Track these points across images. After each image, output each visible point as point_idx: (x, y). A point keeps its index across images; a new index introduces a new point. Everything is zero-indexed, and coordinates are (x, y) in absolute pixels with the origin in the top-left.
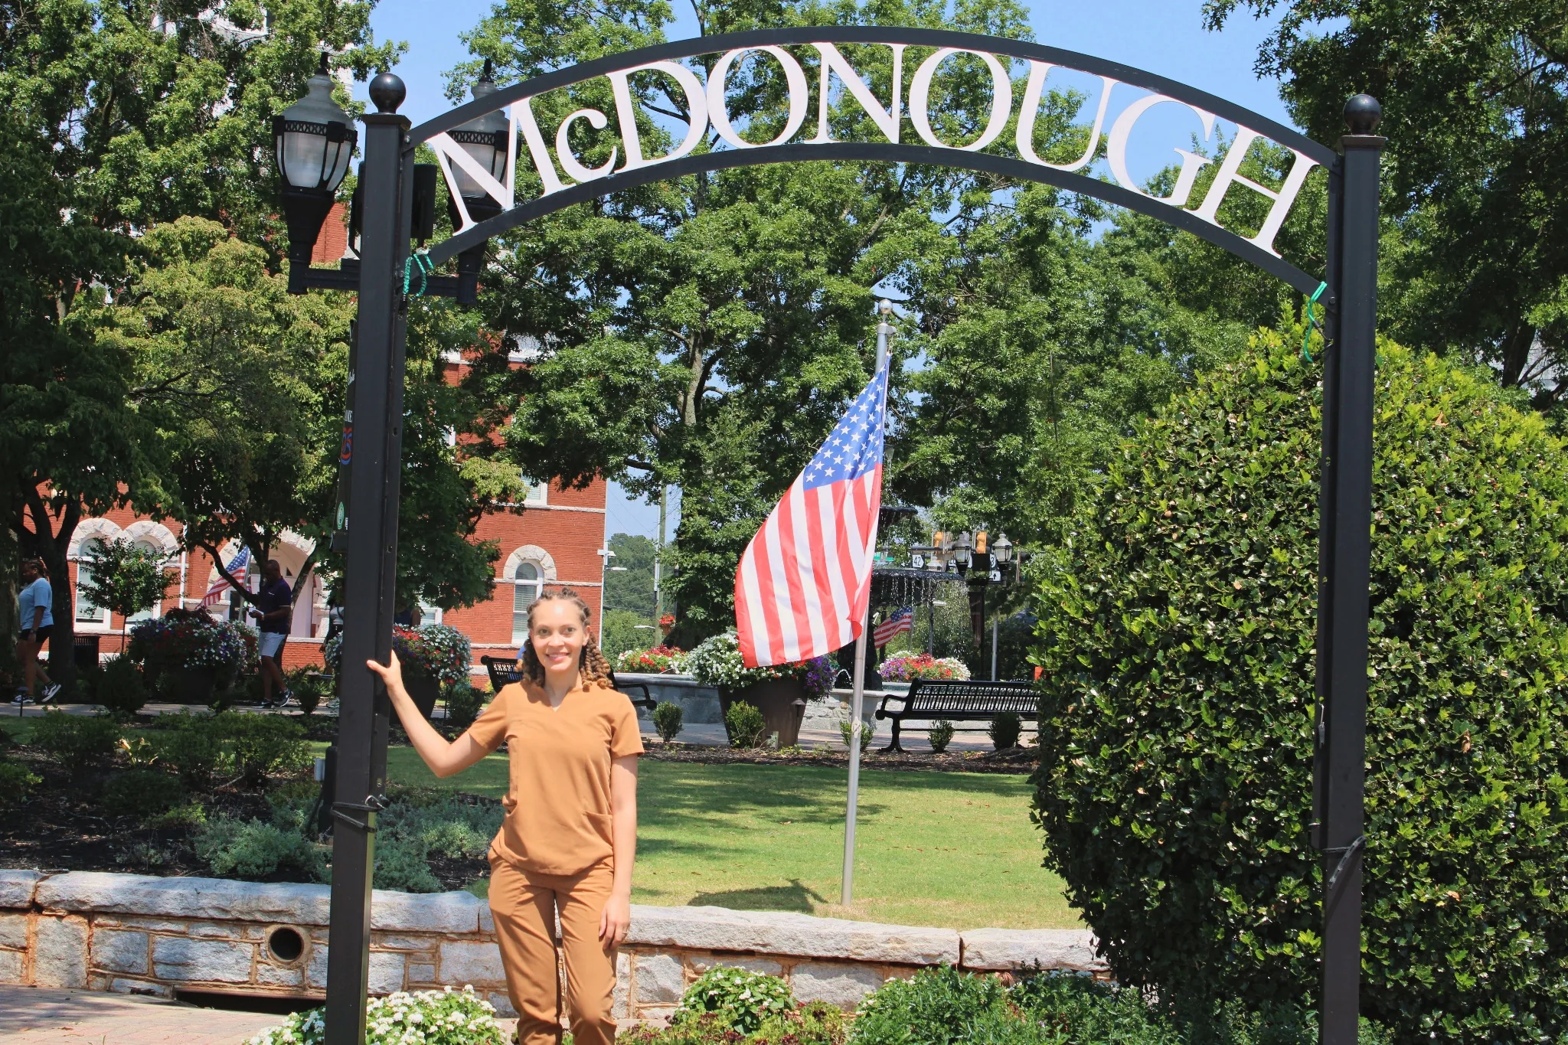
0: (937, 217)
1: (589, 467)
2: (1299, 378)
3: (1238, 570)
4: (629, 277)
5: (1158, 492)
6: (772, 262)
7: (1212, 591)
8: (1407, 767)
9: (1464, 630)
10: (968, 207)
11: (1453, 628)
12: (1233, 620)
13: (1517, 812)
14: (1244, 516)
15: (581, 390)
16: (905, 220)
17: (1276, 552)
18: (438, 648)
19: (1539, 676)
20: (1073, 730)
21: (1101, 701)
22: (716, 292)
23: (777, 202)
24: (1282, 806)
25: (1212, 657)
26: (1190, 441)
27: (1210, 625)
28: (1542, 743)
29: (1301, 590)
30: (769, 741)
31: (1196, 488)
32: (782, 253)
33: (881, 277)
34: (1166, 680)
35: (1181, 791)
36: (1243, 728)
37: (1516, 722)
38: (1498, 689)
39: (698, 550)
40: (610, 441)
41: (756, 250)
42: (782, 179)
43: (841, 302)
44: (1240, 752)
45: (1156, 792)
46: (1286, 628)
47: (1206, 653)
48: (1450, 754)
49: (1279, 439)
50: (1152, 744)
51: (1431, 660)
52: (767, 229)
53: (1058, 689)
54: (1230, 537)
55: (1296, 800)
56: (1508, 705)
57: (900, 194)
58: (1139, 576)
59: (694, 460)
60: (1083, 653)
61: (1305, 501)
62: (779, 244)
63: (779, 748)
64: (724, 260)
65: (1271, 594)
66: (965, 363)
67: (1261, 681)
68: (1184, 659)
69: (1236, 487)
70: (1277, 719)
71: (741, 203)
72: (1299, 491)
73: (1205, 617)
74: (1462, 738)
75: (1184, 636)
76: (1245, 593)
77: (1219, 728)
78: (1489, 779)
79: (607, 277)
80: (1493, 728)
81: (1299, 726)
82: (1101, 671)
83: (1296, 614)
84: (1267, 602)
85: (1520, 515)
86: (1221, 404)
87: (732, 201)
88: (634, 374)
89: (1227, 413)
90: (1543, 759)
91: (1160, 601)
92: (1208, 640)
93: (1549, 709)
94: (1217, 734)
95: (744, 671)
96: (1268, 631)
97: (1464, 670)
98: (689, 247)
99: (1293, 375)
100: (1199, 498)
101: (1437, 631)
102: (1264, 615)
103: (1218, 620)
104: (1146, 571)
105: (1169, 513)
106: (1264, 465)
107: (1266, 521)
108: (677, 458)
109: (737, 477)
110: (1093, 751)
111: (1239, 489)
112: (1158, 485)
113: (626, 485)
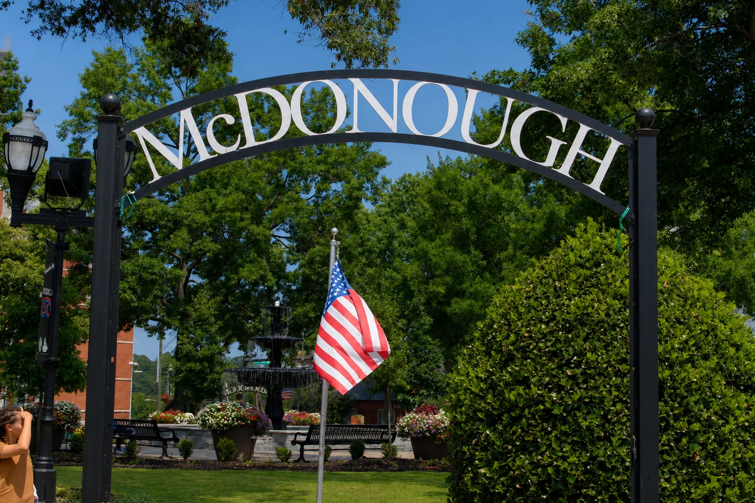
0: (304, 196)
1: (130, 321)
2: (592, 262)
3: (568, 364)
4: (151, 226)
5: (519, 323)
6: (224, 218)
7: (554, 376)
8: (665, 470)
9: (692, 395)
10: (319, 191)
11: (685, 394)
12: (567, 392)
13: (724, 492)
14: (570, 336)
15: (128, 282)
16: (288, 198)
17: (589, 355)
18: (64, 414)
19: (731, 419)
20: (477, 453)
21: (493, 437)
22: (195, 233)
23: (226, 189)
24: (600, 493)
25: (556, 411)
26: (535, 296)
27: (554, 395)
28: (734, 455)
29: (603, 375)
30: (238, 458)
31: (541, 321)
32: (228, 213)
33: (277, 225)
34: (530, 425)
35: (541, 485)
36: (575, 450)
37: (720, 444)
38: (710, 426)
39: (189, 361)
40: (142, 307)
41: (217, 213)
42: (228, 177)
43: (258, 237)
44: (574, 463)
45: (526, 487)
46: (597, 395)
47: (553, 410)
48: (688, 462)
49: (585, 294)
50: (523, 460)
51: (676, 412)
52: (220, 202)
53: (465, 431)
54: (563, 347)
55: (607, 489)
56: (716, 435)
57: (284, 185)
58: (512, 369)
59: (185, 316)
60: (480, 411)
61: (602, 327)
62: (227, 209)
63: (244, 461)
64: (201, 218)
65: (587, 378)
66: (318, 267)
67: (585, 424)
68: (540, 414)
69: (563, 320)
70: (594, 445)
71: (208, 189)
72: (599, 322)
73: (550, 391)
74: (695, 453)
75: (540, 400)
76: (573, 377)
77: (561, 451)
78: (708, 475)
79: (140, 226)
80: (710, 447)
81: (606, 449)
82: (492, 421)
83: (602, 388)
84: (585, 381)
85: (712, 333)
86: (550, 276)
87: (203, 188)
88: (155, 274)
89: (554, 281)
90: (736, 464)
91: (525, 382)
92: (553, 402)
93: (736, 436)
94: (560, 454)
95: (226, 422)
96: (587, 397)
97: (692, 417)
98: (182, 211)
99: (588, 260)
100: (543, 326)
101: (677, 395)
102: (584, 389)
103: (558, 392)
104: (516, 366)
105: (526, 334)
106: (578, 308)
107: (582, 338)
108: (176, 315)
109: (208, 325)
110: (489, 464)
111: (567, 321)
112: (519, 320)
113: (147, 330)
